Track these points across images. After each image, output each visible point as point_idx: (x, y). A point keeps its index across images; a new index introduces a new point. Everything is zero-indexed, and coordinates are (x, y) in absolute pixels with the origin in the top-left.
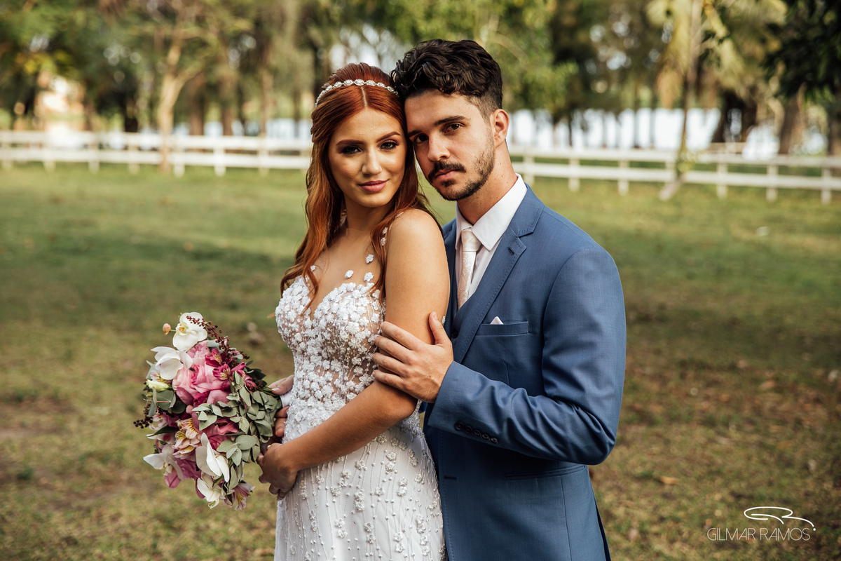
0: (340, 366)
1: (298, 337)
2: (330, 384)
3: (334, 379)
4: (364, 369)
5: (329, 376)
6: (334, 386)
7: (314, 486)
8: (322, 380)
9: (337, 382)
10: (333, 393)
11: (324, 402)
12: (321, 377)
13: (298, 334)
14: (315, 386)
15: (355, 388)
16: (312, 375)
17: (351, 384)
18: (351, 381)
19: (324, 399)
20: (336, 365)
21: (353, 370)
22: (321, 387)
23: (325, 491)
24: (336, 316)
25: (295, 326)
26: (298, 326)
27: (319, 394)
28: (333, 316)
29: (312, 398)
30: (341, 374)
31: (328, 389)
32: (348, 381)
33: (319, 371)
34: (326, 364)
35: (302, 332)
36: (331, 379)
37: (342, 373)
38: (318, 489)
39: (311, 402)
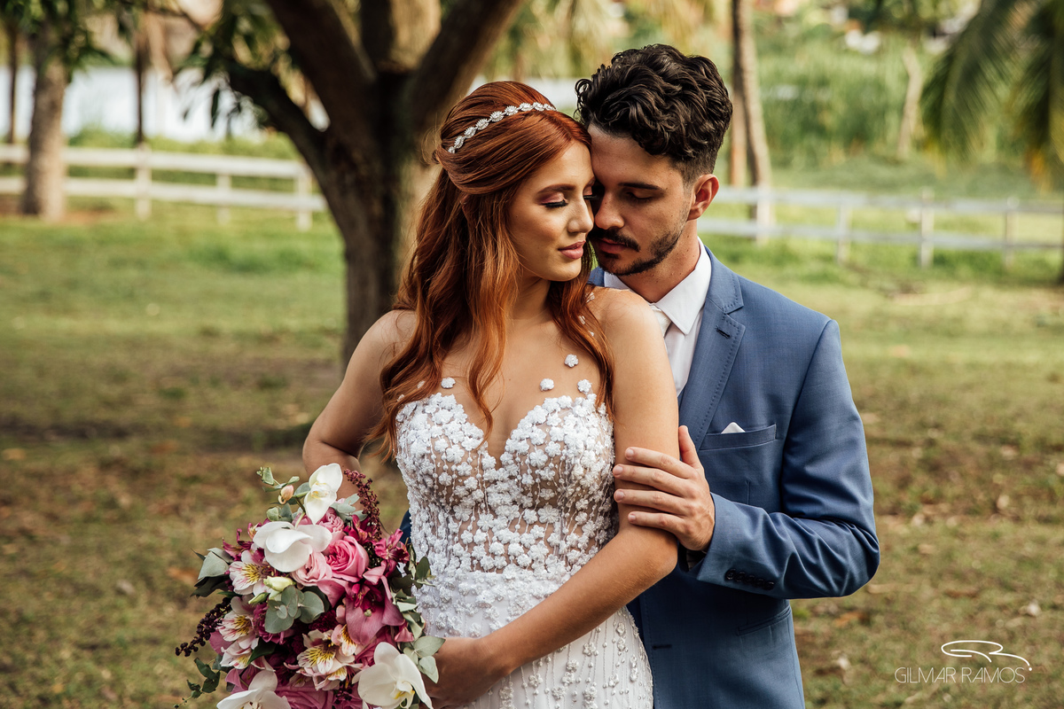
0: (556, 514)
1: (471, 483)
2: (542, 542)
3: (548, 534)
4: (588, 514)
5: (538, 531)
6: (548, 544)
7: (529, 691)
8: (527, 538)
9: (554, 538)
10: (548, 554)
11: (533, 570)
12: (525, 534)
13: (472, 479)
14: (515, 548)
15: (578, 542)
16: (506, 534)
17: (573, 537)
18: (572, 534)
19: (533, 566)
20: (548, 514)
21: (574, 518)
22: (526, 549)
23: (544, 696)
24: (564, 444)
25: (464, 468)
26: (470, 468)
27: (524, 559)
28: (558, 446)
29: (512, 566)
30: (557, 526)
31: (539, 550)
32: (569, 533)
33: (518, 526)
34: (530, 515)
35: (479, 475)
36: (543, 535)
37: (560, 523)
38: (536, 694)
39: (510, 572)
